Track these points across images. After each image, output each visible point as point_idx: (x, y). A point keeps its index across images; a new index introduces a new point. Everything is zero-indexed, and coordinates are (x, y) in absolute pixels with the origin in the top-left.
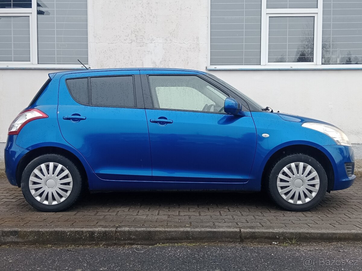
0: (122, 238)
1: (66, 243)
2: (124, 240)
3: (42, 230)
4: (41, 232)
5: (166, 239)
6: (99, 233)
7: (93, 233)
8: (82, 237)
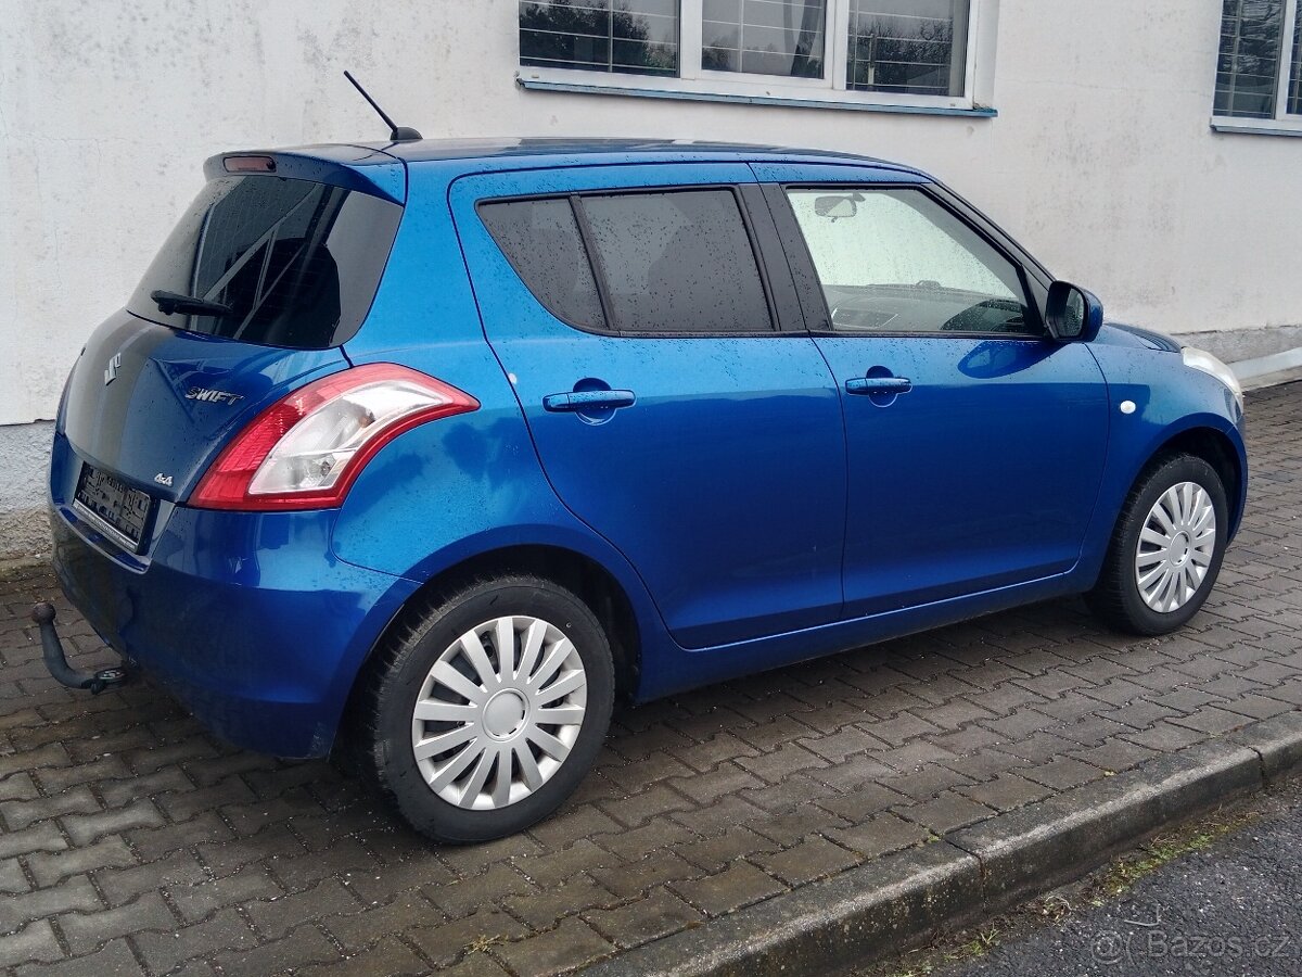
0: (1003, 885)
1: (845, 969)
2: (1010, 887)
3: (758, 946)
4: (757, 954)
5: (1111, 845)
6: (938, 888)
7: (917, 896)
8: (891, 925)
